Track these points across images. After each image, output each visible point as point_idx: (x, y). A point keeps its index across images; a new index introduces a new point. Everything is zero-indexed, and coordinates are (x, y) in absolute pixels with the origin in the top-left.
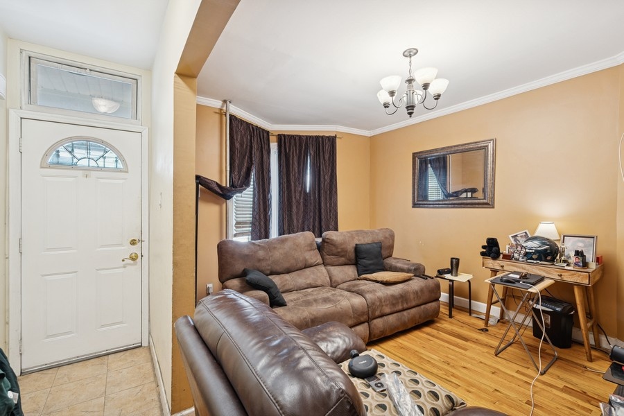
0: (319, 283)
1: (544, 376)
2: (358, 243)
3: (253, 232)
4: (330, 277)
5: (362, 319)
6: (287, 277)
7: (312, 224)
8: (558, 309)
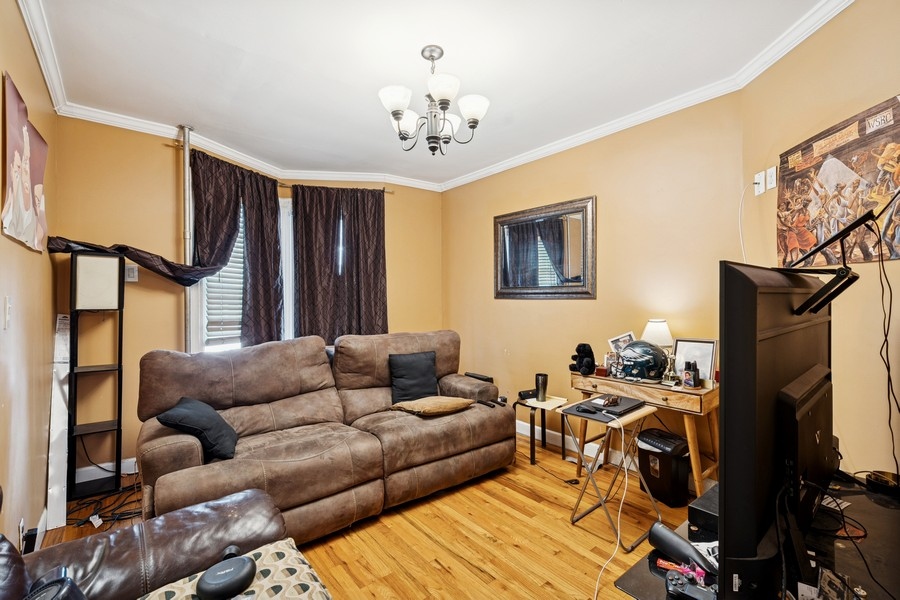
0: (321, 416)
1: (631, 555)
2: (394, 352)
3: (242, 337)
4: (344, 408)
5: (371, 474)
6: (265, 409)
7: (346, 323)
8: (669, 449)
